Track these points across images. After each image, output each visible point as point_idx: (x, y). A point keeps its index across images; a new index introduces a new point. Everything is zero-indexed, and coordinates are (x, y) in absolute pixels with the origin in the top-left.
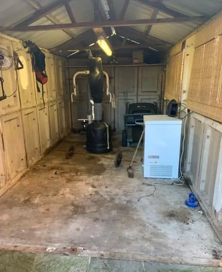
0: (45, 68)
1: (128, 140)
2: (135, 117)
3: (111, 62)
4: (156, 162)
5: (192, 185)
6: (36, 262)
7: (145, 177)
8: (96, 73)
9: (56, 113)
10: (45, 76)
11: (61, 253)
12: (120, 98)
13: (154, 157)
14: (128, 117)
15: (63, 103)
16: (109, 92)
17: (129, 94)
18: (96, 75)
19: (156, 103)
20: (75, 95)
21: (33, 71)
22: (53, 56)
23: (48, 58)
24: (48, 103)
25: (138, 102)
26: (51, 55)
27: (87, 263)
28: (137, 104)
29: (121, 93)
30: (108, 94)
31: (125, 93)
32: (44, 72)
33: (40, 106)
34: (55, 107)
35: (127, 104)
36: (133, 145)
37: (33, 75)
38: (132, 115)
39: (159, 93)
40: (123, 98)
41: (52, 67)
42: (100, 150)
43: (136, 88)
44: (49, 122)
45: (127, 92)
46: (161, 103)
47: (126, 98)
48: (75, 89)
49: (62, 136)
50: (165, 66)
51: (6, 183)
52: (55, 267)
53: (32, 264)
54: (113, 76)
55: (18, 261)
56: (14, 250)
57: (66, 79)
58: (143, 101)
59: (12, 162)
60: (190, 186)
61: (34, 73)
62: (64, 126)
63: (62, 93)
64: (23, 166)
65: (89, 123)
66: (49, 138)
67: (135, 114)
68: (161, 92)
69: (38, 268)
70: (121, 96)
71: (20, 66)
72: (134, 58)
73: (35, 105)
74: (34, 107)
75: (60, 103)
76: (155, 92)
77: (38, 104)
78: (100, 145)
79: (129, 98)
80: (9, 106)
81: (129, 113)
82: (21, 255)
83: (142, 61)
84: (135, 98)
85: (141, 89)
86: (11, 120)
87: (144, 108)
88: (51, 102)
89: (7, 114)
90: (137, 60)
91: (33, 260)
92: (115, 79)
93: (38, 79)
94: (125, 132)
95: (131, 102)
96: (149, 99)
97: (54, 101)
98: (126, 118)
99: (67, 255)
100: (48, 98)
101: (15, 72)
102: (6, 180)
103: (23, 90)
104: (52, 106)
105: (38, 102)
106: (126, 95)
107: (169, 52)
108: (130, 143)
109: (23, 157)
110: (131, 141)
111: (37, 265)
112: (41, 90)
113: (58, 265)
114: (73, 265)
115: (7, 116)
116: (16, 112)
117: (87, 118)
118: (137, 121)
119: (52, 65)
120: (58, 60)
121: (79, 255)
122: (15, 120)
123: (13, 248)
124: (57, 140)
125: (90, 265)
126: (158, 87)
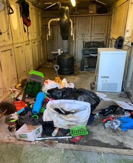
0: (29, 15)
1: (85, 67)
2: (90, 50)
3: (74, 13)
4: (106, 81)
5: (131, 96)
6: (24, 151)
7: (98, 91)
8: (65, 18)
9: (37, 47)
10: (29, 21)
11: (42, 145)
12: (79, 38)
13: (105, 77)
14: (86, 51)
15: (41, 42)
16: (73, 33)
17: (85, 35)
18: (65, 20)
19: (103, 42)
20: (50, 35)
21: (21, 17)
22: (34, 8)
23: (31, 9)
24: (32, 40)
25: (91, 41)
26: (33, 7)
27: (61, 153)
28: (91, 42)
29: (80, 34)
30: (72, 35)
31: (83, 35)
32: (28, 18)
33: (26, 42)
34: (36, 44)
35: (84, 42)
36: (88, 69)
37: (21, 19)
38: (88, 49)
39: (106, 35)
40: (82, 38)
41: (34, 16)
42: (66, 73)
43: (90, 31)
44: (33, 53)
45: (84, 34)
46: (106, 42)
47: (83, 38)
48: (49, 32)
49: (41, 63)
50: (111, 15)
51: (4, 94)
52: (38, 156)
53: (21, 153)
54: (75, 23)
55: (11, 150)
56: (8, 142)
57: (44, 25)
58: (95, 41)
59: (8, 80)
60: (131, 97)
61: (22, 19)
62: (42, 57)
63: (41, 35)
64: (16, 83)
65: (59, 54)
66: (32, 64)
67: (90, 48)
68: (107, 34)
69: (26, 156)
70: (80, 37)
71: (11, 11)
72: (89, 10)
73: (23, 41)
74: (22, 43)
75: (39, 41)
76: (103, 34)
77: (24, 40)
78: (66, 69)
79: (85, 38)
80: (4, 41)
81: (85, 48)
82: (14, 146)
83: (95, 12)
84: (89, 38)
85: (94, 32)
86: (6, 51)
87: (96, 45)
88: (34, 40)
89: (3, 46)
90: (92, 11)
91: (22, 150)
92: (76, 25)
93: (24, 23)
94: (82, 61)
95: (87, 41)
96: (99, 39)
97: (36, 39)
98: (83, 51)
99: (47, 147)
100: (31, 37)
101: (8, 16)
102: (4, 92)
103: (14, 30)
104: (34, 43)
105: (25, 40)
106: (83, 36)
107: (116, 4)
108: (86, 68)
109: (16, 77)
110: (87, 67)
111: (25, 154)
112: (27, 31)
113: (40, 154)
114: (51, 154)
115: (3, 47)
116: (10, 45)
117: (57, 51)
118: (91, 54)
119: (34, 14)
120: (38, 11)
121: (55, 147)
122: (9, 51)
123: (7, 141)
124: (37, 66)
125: (63, 154)
126: (105, 30)
